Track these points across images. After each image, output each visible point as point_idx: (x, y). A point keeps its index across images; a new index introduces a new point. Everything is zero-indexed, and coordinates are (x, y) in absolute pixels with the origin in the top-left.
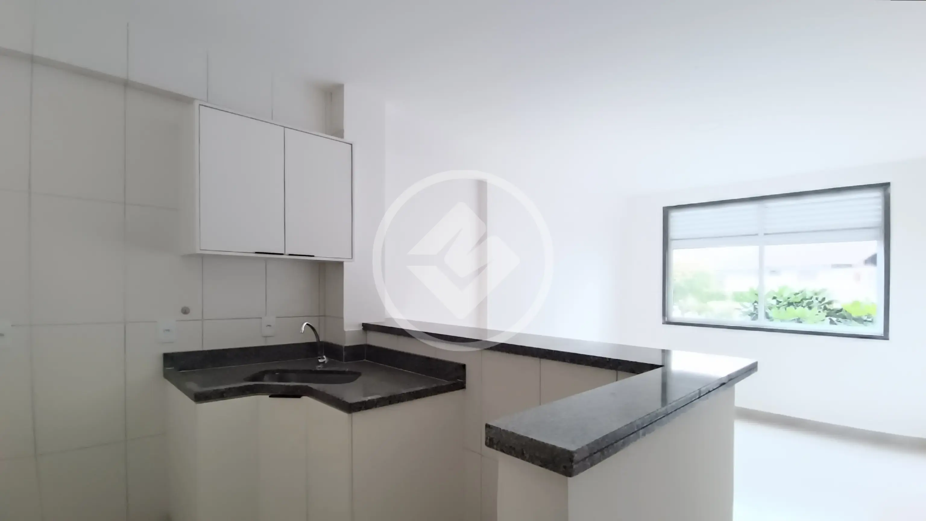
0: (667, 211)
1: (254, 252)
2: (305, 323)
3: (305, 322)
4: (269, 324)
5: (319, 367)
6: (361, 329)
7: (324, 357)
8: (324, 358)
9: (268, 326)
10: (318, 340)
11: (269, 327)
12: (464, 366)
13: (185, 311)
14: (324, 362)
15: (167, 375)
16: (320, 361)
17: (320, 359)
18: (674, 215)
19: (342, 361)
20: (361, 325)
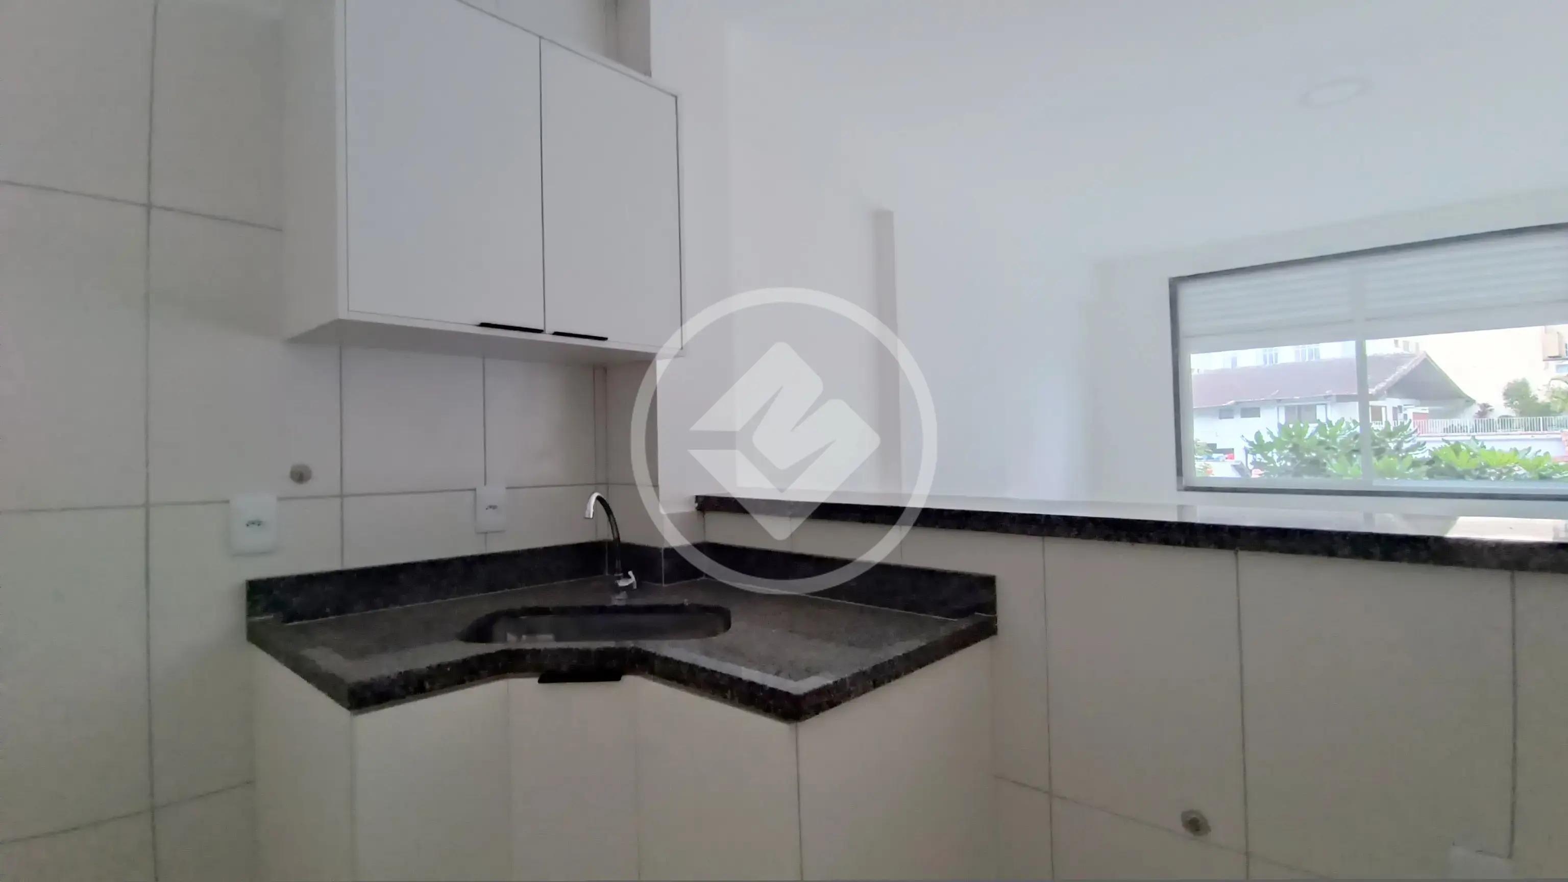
0: (1175, 284)
1: (478, 324)
2: (596, 495)
3: (593, 493)
4: (493, 504)
5: (619, 600)
6: (694, 509)
7: (630, 573)
8: (629, 577)
9: (491, 507)
10: (616, 536)
11: (490, 510)
12: (989, 582)
13: (300, 476)
14: (631, 586)
15: (256, 636)
16: (622, 583)
17: (619, 578)
18: (1187, 293)
19: (659, 581)
20: (694, 500)
